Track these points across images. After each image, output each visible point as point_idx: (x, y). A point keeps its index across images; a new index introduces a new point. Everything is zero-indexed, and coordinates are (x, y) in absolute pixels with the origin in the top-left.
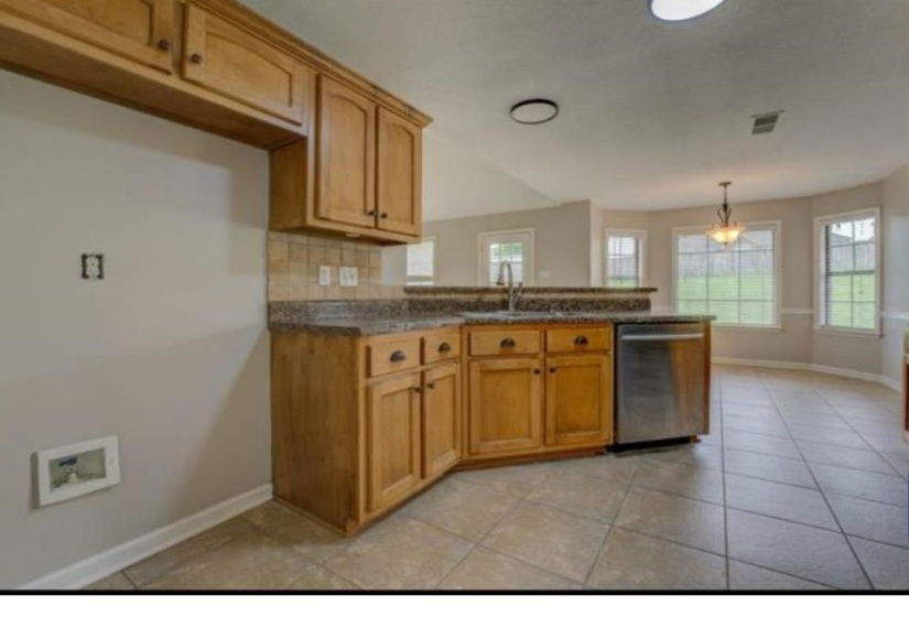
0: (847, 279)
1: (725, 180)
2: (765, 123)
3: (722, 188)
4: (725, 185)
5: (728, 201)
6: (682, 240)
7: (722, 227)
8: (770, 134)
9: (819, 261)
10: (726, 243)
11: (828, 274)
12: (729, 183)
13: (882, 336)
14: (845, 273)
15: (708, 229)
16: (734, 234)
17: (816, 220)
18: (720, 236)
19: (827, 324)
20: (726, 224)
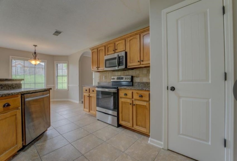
0: (61, 77)
1: (36, 45)
2: (57, 33)
3: (34, 47)
4: (35, 46)
5: (36, 51)
6: (14, 61)
7: (34, 59)
8: (57, 36)
9: (55, 73)
10: (35, 65)
11: (57, 76)
12: (36, 46)
13: (68, 90)
14: (61, 76)
15: (29, 59)
16: (38, 62)
17: (55, 62)
18: (33, 62)
19: (57, 88)
20: (35, 59)
